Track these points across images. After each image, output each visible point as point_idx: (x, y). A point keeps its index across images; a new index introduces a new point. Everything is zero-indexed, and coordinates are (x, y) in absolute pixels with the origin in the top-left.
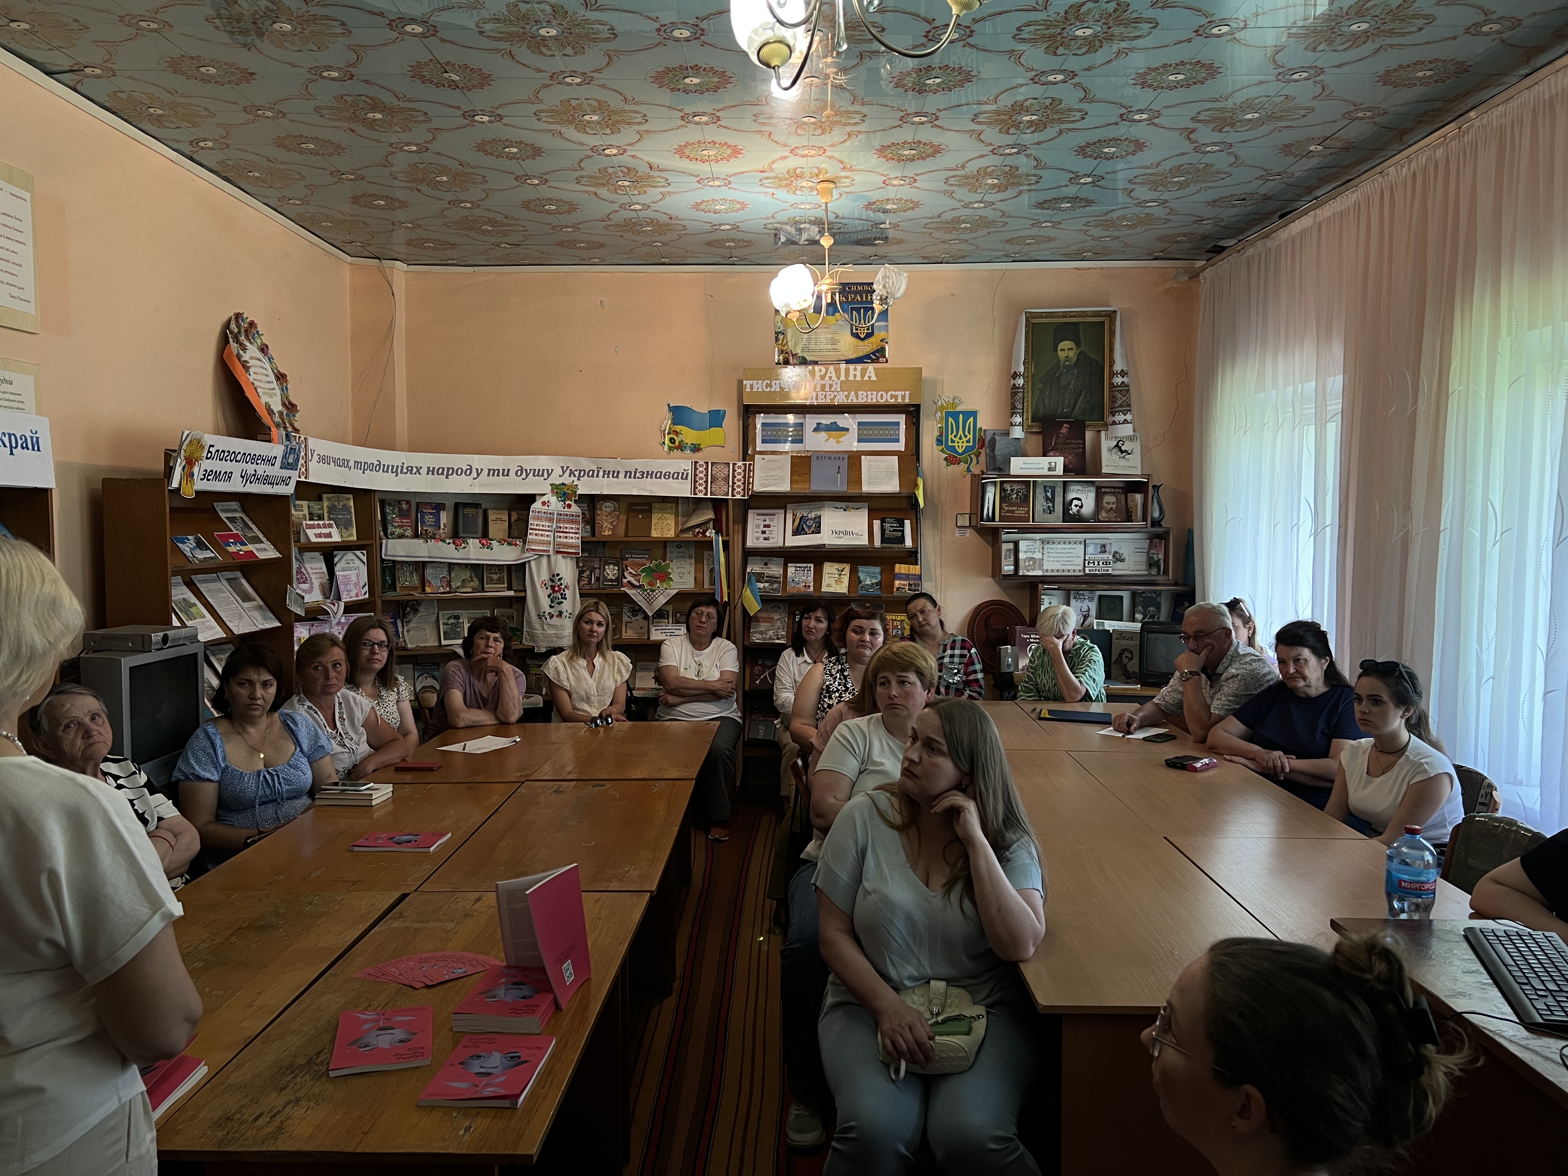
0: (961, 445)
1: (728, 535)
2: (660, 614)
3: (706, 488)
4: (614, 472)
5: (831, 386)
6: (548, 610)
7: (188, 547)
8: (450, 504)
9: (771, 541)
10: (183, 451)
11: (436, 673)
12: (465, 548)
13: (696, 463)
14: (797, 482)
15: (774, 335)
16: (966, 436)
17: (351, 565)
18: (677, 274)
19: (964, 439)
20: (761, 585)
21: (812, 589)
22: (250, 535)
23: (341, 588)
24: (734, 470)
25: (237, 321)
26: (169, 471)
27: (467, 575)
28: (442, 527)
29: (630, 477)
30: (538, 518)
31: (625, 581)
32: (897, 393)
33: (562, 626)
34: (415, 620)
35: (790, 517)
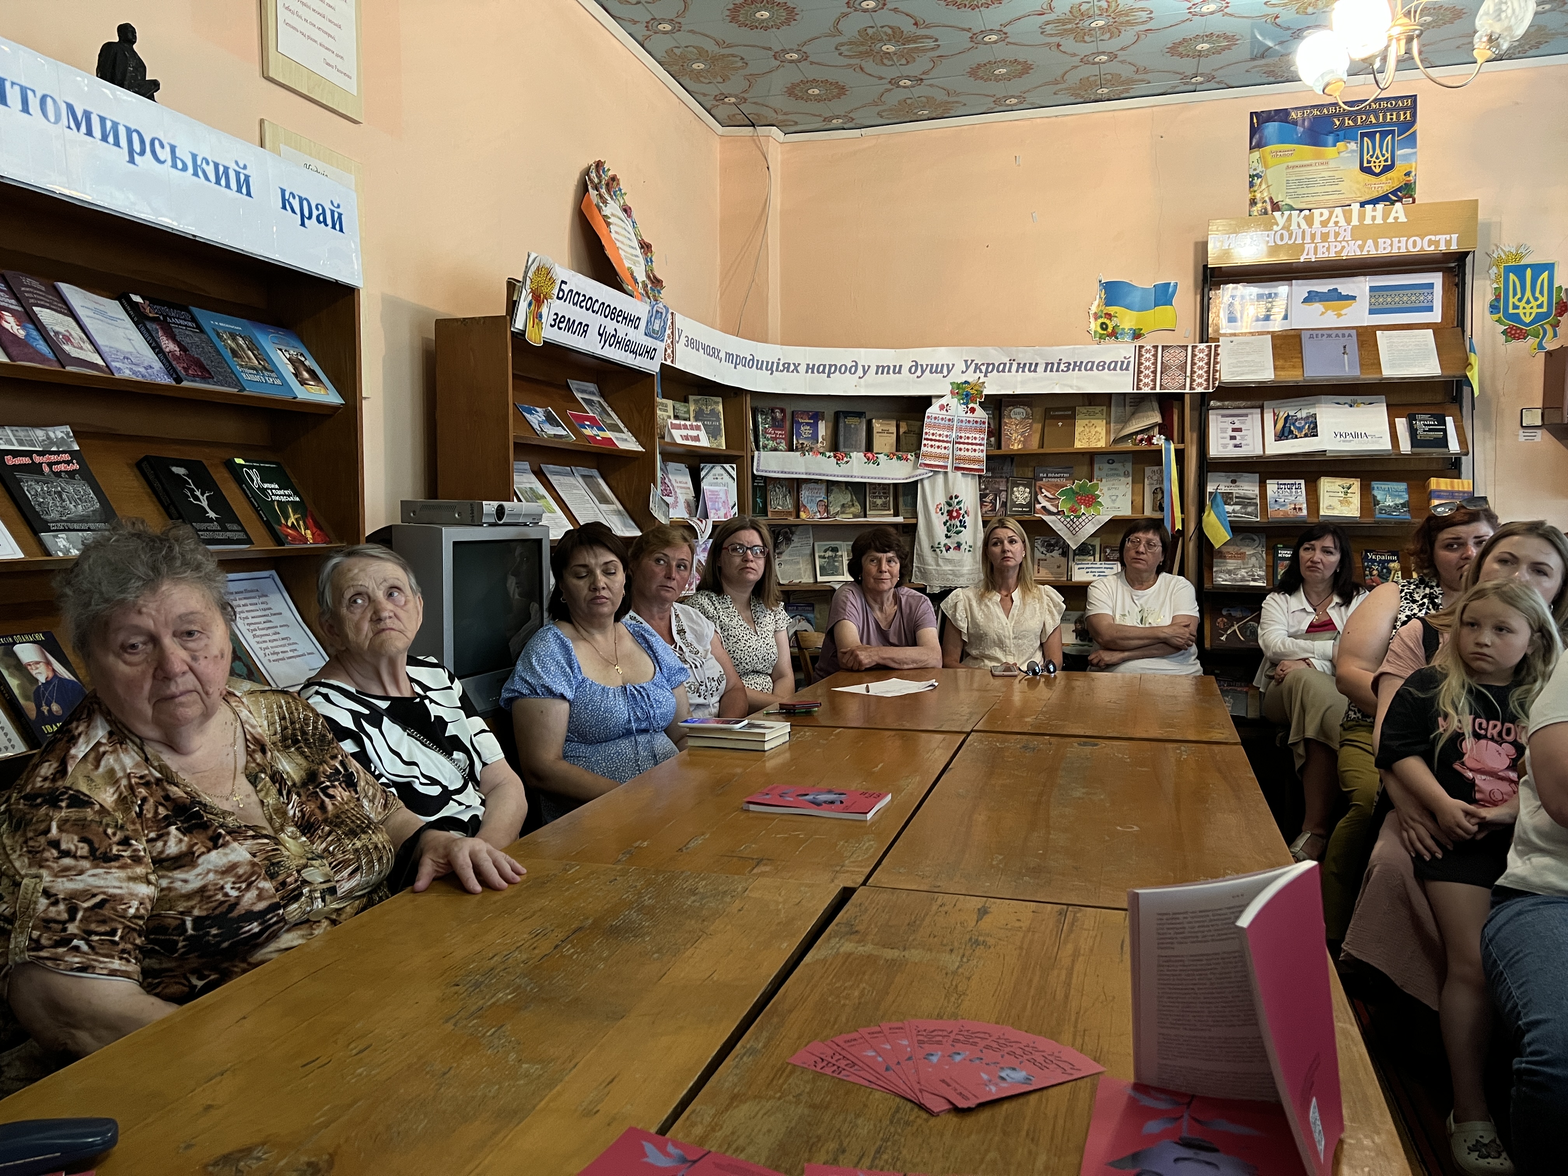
0: (1527, 312)
1: (1182, 441)
2: (1084, 550)
3: (1154, 380)
4: (1031, 364)
5: (1337, 234)
6: (944, 541)
7: (536, 418)
8: (829, 410)
9: (1244, 448)
10: (528, 282)
11: (810, 616)
12: (847, 462)
13: (1141, 347)
14: (1283, 368)
15: (1248, 179)
16: (1536, 299)
17: (719, 481)
18: (1116, 113)
19: (1534, 304)
20: (1229, 508)
21: (1305, 512)
22: (609, 422)
23: (709, 504)
24: (1194, 355)
25: (598, 171)
26: (512, 306)
27: (847, 498)
28: (820, 440)
29: (1051, 371)
30: (934, 426)
31: (1038, 506)
32: (1438, 237)
33: (960, 561)
34: (787, 551)
35: (1269, 417)
